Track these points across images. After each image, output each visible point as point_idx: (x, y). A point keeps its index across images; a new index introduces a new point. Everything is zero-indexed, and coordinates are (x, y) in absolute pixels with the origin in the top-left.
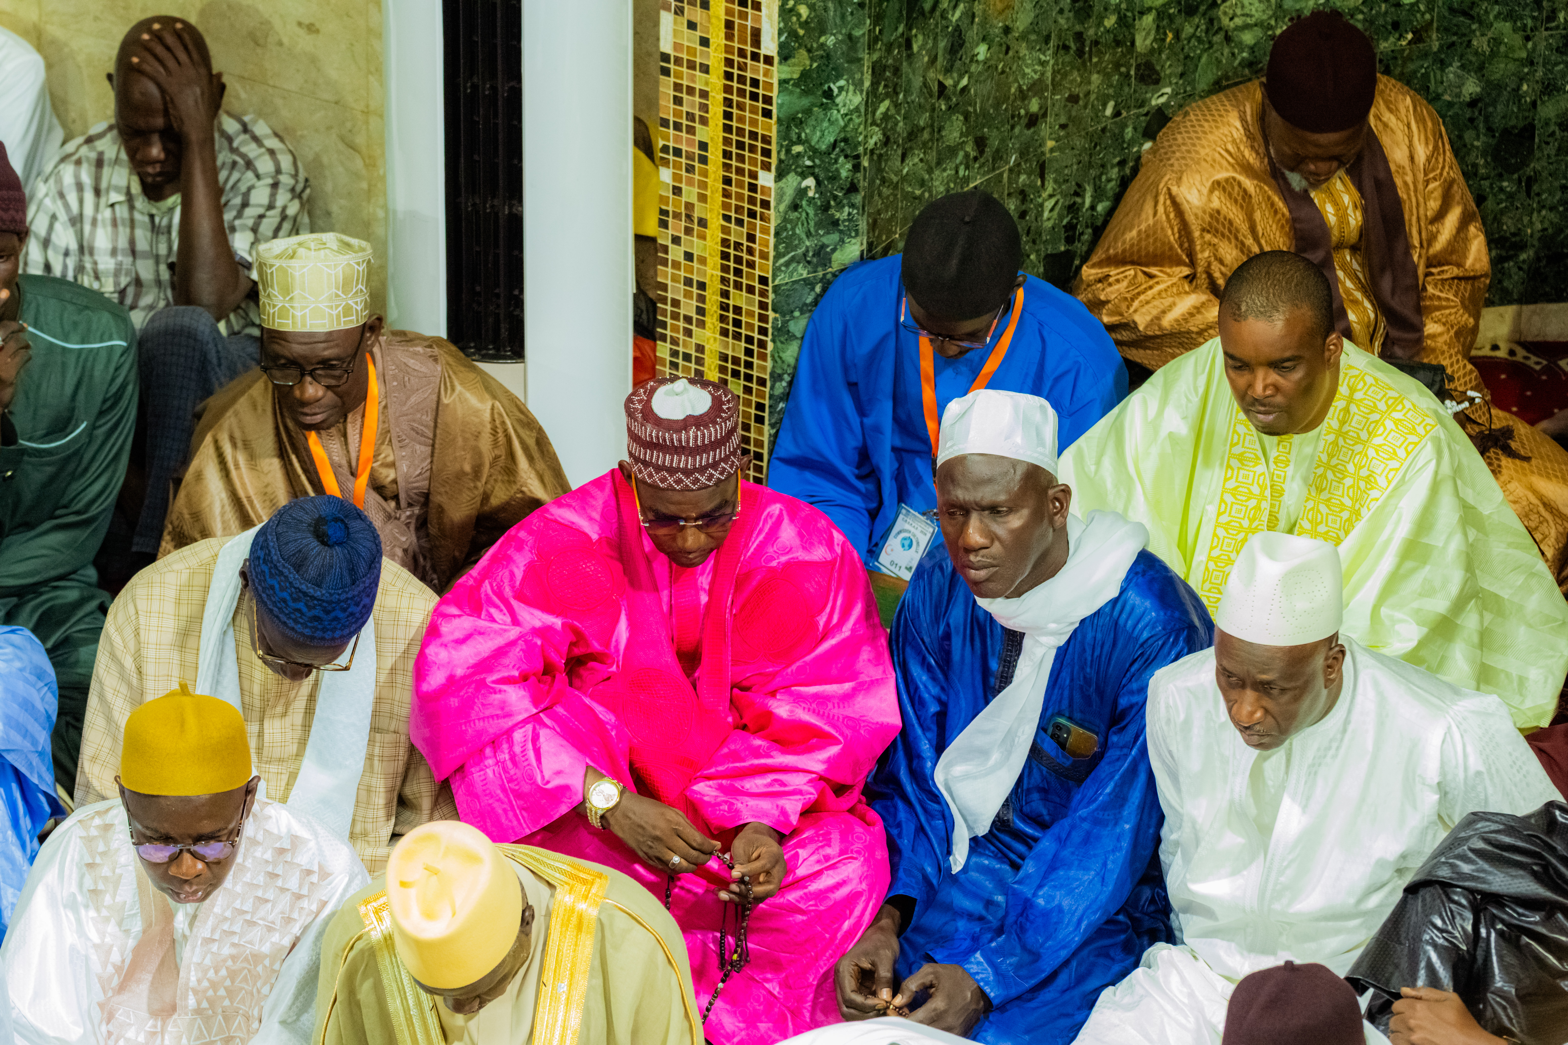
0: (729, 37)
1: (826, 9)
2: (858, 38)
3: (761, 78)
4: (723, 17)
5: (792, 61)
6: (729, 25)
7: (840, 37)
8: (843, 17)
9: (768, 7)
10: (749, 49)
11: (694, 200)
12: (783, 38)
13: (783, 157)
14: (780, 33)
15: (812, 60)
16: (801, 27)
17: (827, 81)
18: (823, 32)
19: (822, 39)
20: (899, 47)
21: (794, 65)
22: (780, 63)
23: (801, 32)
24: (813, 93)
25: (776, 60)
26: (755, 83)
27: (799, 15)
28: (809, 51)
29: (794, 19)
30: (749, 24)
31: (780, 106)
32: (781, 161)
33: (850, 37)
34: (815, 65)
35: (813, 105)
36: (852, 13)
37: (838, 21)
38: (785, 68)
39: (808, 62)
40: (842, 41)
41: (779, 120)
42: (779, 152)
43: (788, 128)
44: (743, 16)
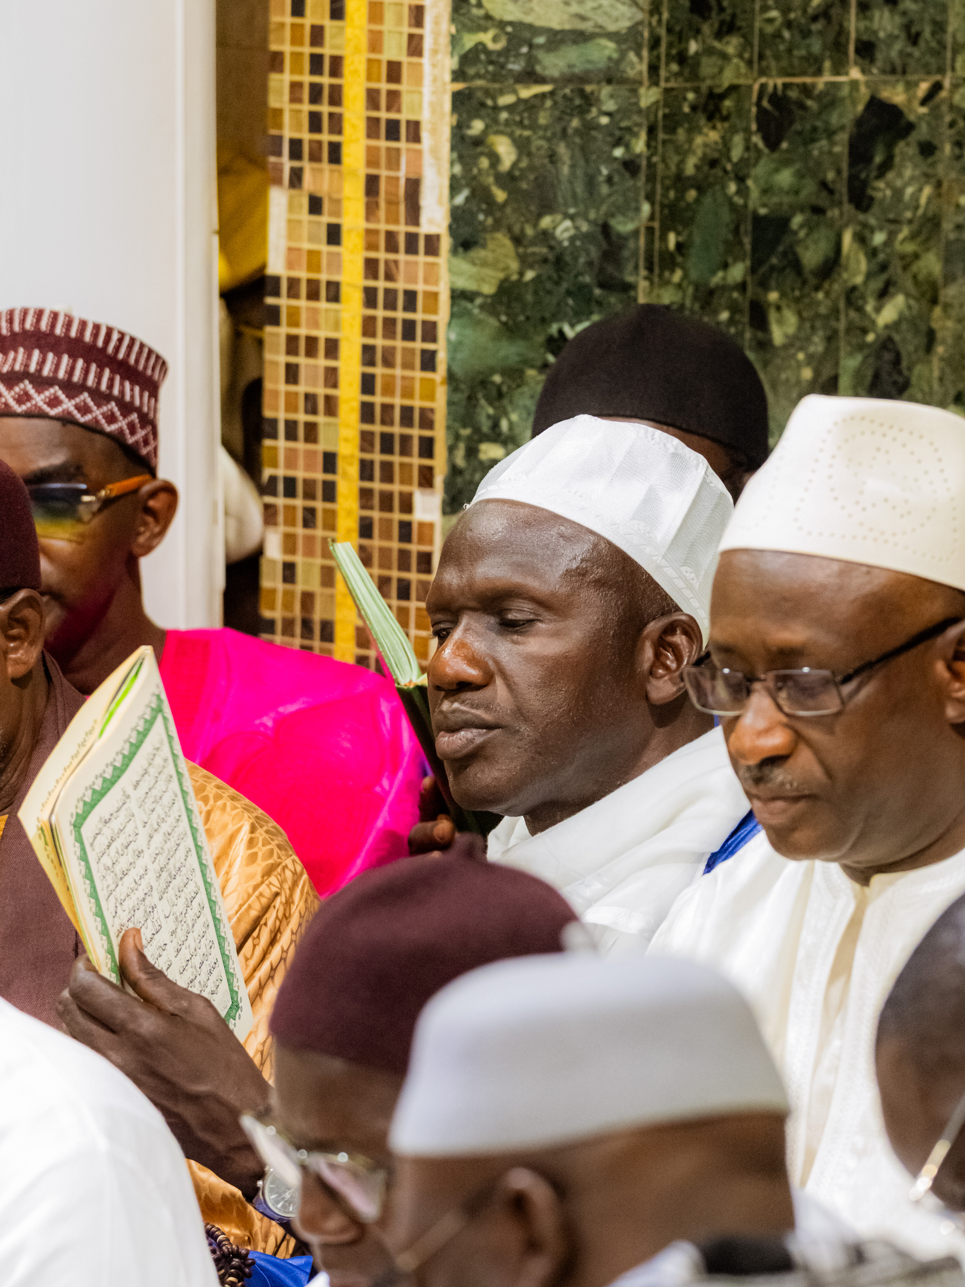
0: (371, 210)
1: (553, 157)
2: (624, 238)
3: (420, 287)
4: (362, 171)
5: (478, 253)
6: (372, 184)
7: (585, 227)
8: (591, 183)
9: (434, 131)
10: (402, 229)
11: (315, 586)
12: (460, 199)
13: (460, 461)
14: (454, 188)
15: (525, 262)
16: (502, 186)
17: (556, 317)
18: (547, 207)
19: (546, 222)
20: (734, 308)
21: (484, 264)
22: (454, 251)
23: (500, 196)
24: (526, 337)
25: (446, 243)
26: (411, 298)
27: (495, 159)
28: (517, 240)
29: (484, 163)
30: (402, 174)
31: (454, 348)
32: (454, 471)
33: (606, 229)
34: (530, 275)
35: (527, 362)
36: (609, 180)
37: (580, 189)
38: (463, 265)
39: (514, 265)
40: (586, 237)
41: (451, 378)
42: (451, 449)
43: (471, 398)
44: (394, 159)
